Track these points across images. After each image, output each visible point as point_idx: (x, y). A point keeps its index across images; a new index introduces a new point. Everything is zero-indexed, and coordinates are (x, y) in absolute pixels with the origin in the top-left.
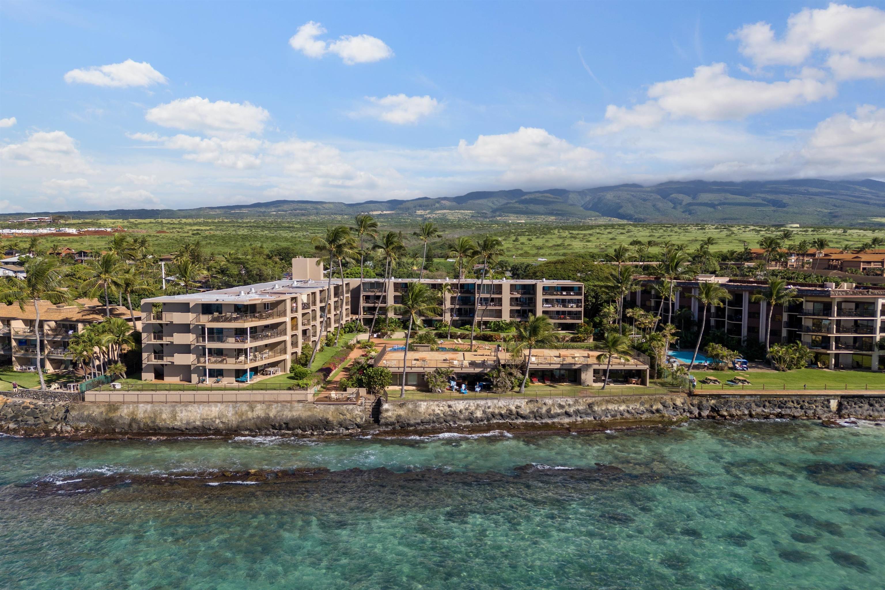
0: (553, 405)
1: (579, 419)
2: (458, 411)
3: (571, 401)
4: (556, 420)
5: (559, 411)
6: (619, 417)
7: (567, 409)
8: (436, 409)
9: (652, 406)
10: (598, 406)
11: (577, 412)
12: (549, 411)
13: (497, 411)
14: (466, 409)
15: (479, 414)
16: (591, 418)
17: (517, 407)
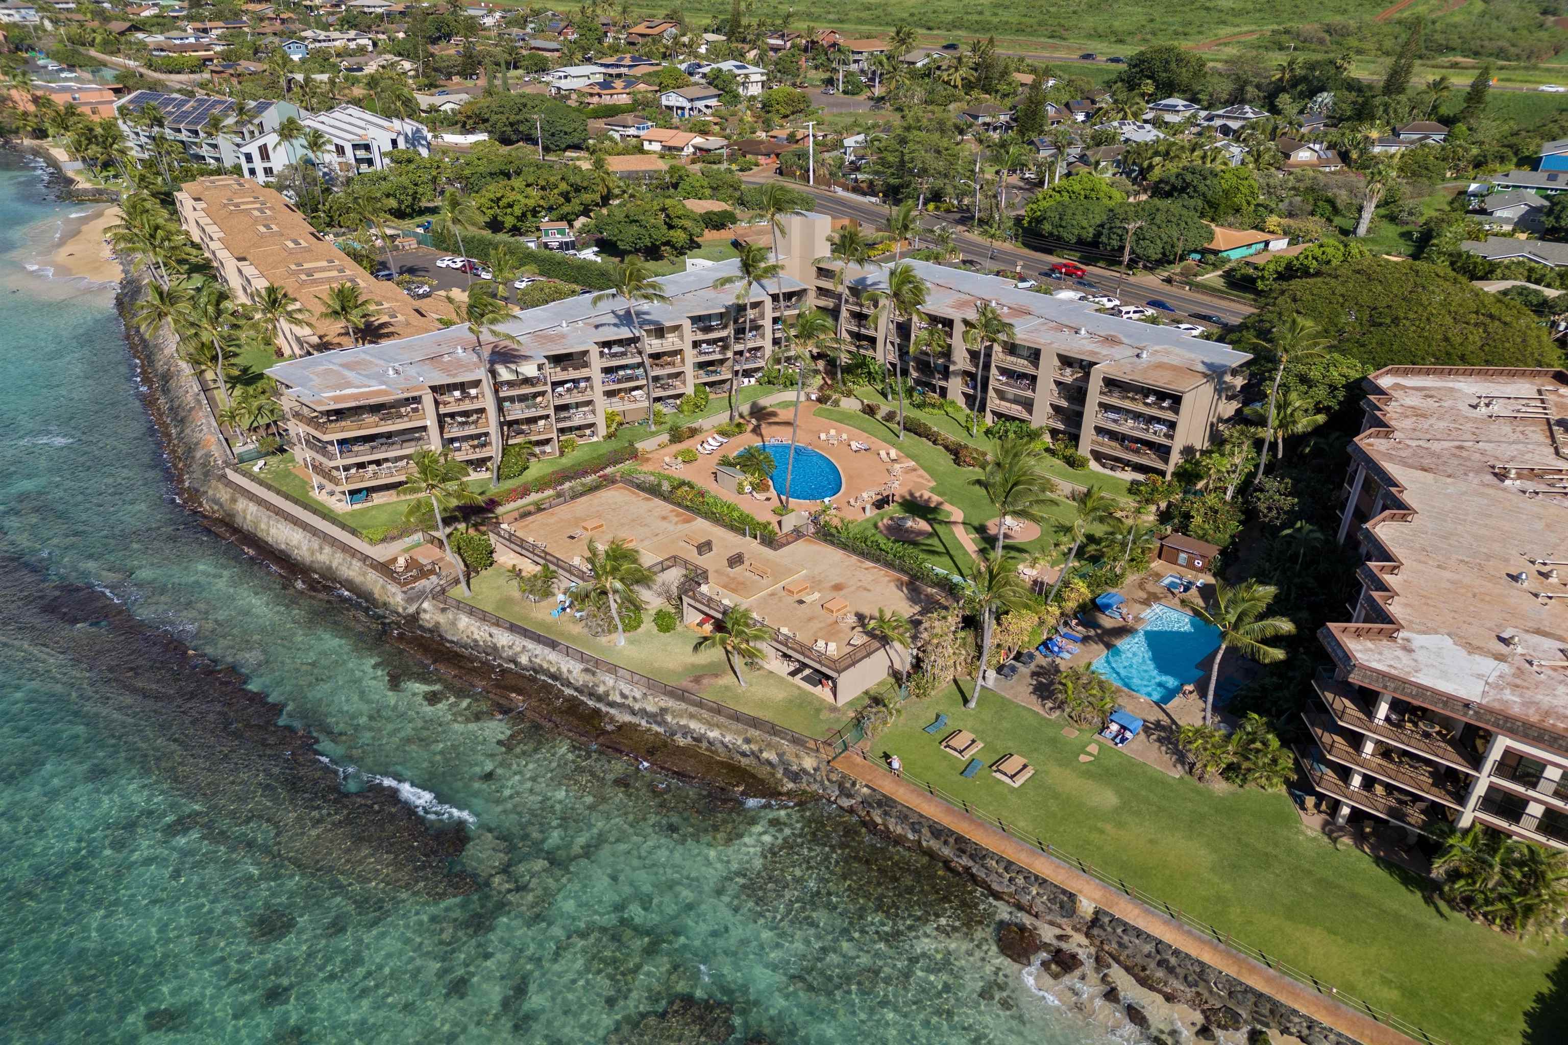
0: (614, 688)
1: (644, 723)
2: (499, 645)
3: (638, 695)
4: (612, 711)
5: (618, 699)
6: (704, 745)
7: (630, 702)
8: (476, 632)
9: (761, 751)
10: (674, 717)
11: (644, 713)
12: (607, 694)
13: (545, 666)
14: (510, 647)
15: (524, 660)
16: (661, 730)
17: (569, 671)
